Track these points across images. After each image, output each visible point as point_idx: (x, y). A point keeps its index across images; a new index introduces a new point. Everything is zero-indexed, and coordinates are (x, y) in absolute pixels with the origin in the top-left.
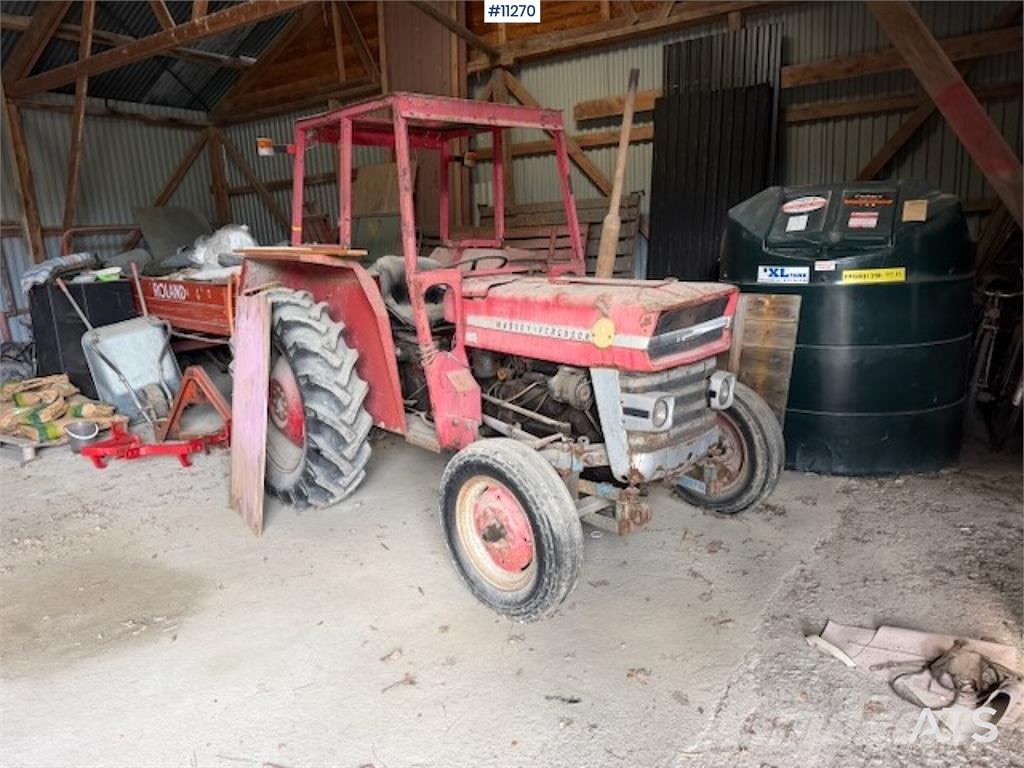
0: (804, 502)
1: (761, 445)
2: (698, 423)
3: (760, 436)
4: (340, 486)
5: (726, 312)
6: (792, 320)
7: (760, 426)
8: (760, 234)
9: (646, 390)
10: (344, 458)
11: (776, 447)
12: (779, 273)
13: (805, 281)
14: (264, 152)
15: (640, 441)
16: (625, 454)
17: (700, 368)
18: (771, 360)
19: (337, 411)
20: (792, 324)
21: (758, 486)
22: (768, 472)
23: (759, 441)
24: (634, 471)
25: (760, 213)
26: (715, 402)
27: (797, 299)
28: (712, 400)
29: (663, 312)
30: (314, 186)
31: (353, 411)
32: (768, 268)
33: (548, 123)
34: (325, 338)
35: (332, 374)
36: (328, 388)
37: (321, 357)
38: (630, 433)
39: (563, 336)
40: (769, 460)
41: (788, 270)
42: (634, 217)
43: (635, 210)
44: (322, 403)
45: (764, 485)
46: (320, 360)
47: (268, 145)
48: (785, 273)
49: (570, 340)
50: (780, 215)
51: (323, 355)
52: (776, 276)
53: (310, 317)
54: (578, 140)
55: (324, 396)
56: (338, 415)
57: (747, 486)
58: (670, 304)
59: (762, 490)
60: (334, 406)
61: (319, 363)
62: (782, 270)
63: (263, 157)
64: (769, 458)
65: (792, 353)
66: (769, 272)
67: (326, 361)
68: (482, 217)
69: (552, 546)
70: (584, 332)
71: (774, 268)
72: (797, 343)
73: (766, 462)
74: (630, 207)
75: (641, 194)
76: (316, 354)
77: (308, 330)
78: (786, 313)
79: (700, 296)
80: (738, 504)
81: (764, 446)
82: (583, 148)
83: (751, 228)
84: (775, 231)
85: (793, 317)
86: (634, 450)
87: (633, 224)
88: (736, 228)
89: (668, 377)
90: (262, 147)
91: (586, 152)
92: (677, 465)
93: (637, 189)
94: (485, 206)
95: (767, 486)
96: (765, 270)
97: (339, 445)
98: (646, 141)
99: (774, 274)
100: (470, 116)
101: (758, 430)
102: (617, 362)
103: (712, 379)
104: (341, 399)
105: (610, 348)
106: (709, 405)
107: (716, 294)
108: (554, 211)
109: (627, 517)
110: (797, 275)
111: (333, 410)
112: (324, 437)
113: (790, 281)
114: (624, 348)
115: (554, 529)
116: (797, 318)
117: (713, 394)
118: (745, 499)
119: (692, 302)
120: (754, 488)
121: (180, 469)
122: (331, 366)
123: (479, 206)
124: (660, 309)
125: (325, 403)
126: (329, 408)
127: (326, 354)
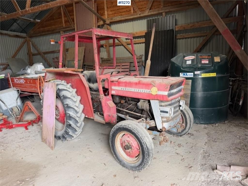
0: (196, 132)
1: (188, 118)
2: (177, 114)
4: (76, 134)
5: (182, 85)
6: (190, 86)
8: (180, 65)
9: (166, 106)
10: (77, 126)
11: (192, 118)
12: (185, 74)
13: (192, 76)
14: (52, 43)
15: (165, 119)
16: (161, 123)
17: (177, 99)
18: (185, 96)
19: (75, 113)
20: (189, 87)
21: (188, 129)
22: (190, 125)
23: (188, 117)
24: (164, 128)
25: (179, 60)
26: (181, 108)
27: (191, 81)
28: (180, 107)
29: (171, 85)
30: (56, 53)
31: (80, 113)
32: (183, 73)
33: (129, 37)
34: (72, 93)
35: (74, 103)
36: (74, 107)
37: (71, 99)
38: (162, 117)
39: (142, 92)
41: (188, 74)
42: (141, 61)
43: (141, 59)
44: (71, 112)
45: (189, 128)
46: (71, 100)
47: (53, 41)
48: (187, 74)
49: (144, 93)
50: (184, 60)
51: (71, 98)
52: (185, 75)
53: (67, 88)
54: (126, 42)
55: (72, 109)
56: (76, 115)
57: (185, 129)
59: (189, 130)
60: (74, 112)
61: (70, 100)
62: (186, 74)
63: (52, 44)
64: (191, 121)
65: (190, 94)
66: (183, 74)
67: (72, 100)
68: (102, 61)
69: (147, 151)
70: (148, 91)
71: (184, 73)
72: (191, 91)
74: (140, 58)
75: (142, 55)
76: (69, 98)
77: (66, 91)
78: (188, 84)
79: (178, 81)
80: (182, 133)
81: (189, 118)
82: (127, 44)
83: (177, 63)
84: (183, 64)
85: (190, 85)
86: (163, 122)
87: (141, 63)
88: (173, 64)
90: (52, 42)
91: (128, 45)
92: (173, 125)
93: (141, 54)
94: (103, 58)
96: (182, 74)
97: (76, 123)
98: (143, 43)
99: (184, 74)
100: (111, 34)
101: (187, 114)
102: (158, 99)
103: (180, 102)
104: (77, 110)
105: (156, 95)
106: (179, 109)
107: (181, 80)
108: (121, 59)
109: (162, 140)
110: (190, 75)
111: (74, 113)
112: (72, 121)
113: (189, 76)
114: (161, 95)
115: (148, 146)
116: (191, 86)
117: (181, 106)
118: (184, 132)
119: (177, 82)
121: (25, 131)
122: (73, 101)
123: (101, 58)
124: (170, 84)
125: (72, 111)
126: (73, 113)
127: (72, 98)
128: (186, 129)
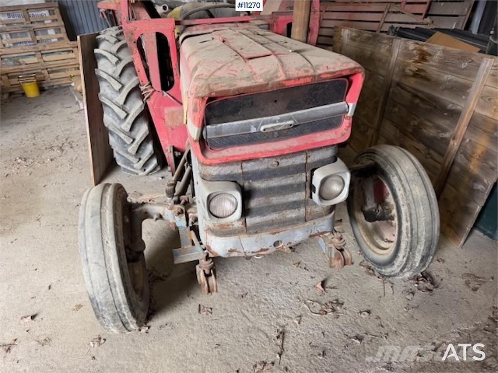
2: (292, 214)
3: (409, 224)
7: (411, 215)
10: (127, 152)
16: (204, 230)
17: (299, 160)
19: (118, 121)
24: (208, 247)
31: (128, 124)
34: (115, 68)
35: (115, 96)
36: (111, 106)
37: (109, 83)
40: (411, 249)
45: (403, 268)
46: (108, 84)
56: (119, 124)
57: (390, 262)
58: (226, 88)
59: (401, 271)
60: (116, 118)
61: (108, 86)
64: (412, 248)
67: (111, 85)
73: (408, 250)
76: (105, 80)
89: (242, 168)
92: (259, 249)
95: (406, 270)
101: (409, 219)
103: (315, 172)
107: (314, 76)
111: (115, 120)
117: (314, 188)
118: (387, 271)
120: (395, 266)
122: (114, 89)
124: (206, 93)
125: (111, 115)
126: (113, 118)
127: (111, 80)
128: (393, 264)
